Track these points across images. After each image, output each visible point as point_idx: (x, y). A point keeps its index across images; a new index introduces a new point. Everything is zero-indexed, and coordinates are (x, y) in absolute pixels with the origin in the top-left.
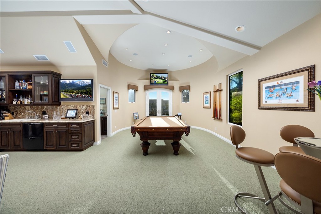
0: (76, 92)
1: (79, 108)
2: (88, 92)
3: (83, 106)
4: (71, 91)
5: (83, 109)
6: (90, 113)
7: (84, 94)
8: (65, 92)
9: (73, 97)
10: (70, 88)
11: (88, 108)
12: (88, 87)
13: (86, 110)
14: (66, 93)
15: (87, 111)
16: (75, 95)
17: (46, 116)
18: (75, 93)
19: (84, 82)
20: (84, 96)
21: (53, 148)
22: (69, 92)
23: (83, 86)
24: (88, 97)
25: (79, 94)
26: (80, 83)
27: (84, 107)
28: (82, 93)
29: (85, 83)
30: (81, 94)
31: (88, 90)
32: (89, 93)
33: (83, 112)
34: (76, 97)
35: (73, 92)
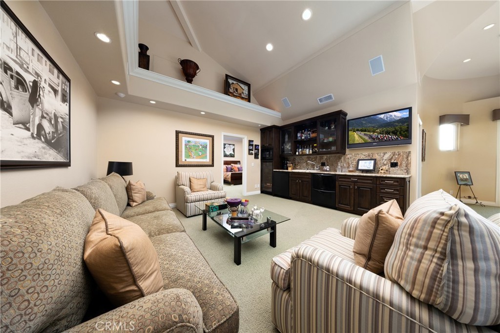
0: (378, 130)
1: (376, 157)
2: (397, 131)
3: (385, 154)
4: (371, 129)
5: (384, 158)
6: (401, 164)
7: (391, 134)
8: (362, 131)
9: (374, 139)
10: (370, 125)
11: (396, 156)
12: (397, 124)
13: (391, 159)
14: (363, 133)
15: (392, 161)
16: (377, 136)
17: (327, 168)
18: (377, 132)
19: (391, 116)
20: (391, 138)
21: (350, 209)
22: (368, 132)
23: (390, 123)
24: (397, 138)
25: (383, 134)
26: (385, 118)
27: (387, 156)
28: (388, 133)
29: (394, 116)
30: (386, 134)
31: (397, 128)
32: (398, 133)
33: (385, 163)
34: (379, 138)
35: (374, 132)
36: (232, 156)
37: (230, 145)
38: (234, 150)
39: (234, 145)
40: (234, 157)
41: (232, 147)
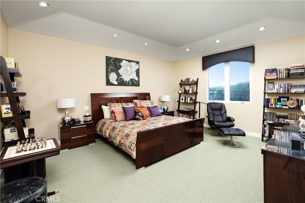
36: (135, 83)
37: (130, 61)
38: (138, 72)
39: (138, 63)
40: (138, 85)
41: (135, 67)
